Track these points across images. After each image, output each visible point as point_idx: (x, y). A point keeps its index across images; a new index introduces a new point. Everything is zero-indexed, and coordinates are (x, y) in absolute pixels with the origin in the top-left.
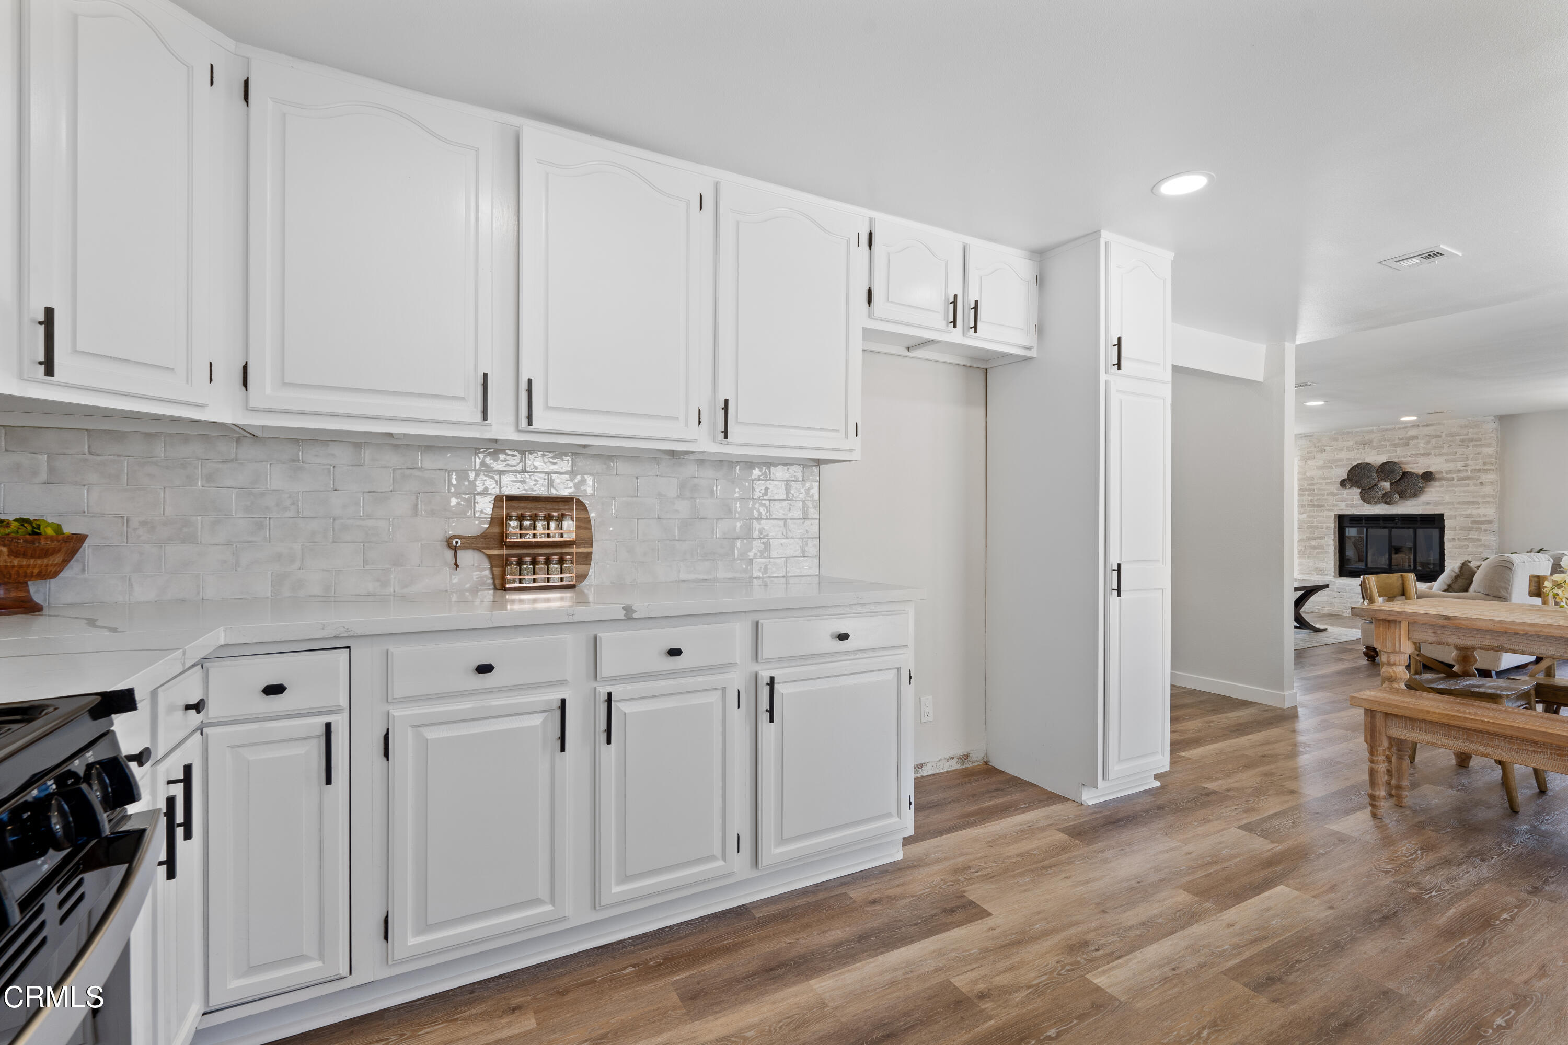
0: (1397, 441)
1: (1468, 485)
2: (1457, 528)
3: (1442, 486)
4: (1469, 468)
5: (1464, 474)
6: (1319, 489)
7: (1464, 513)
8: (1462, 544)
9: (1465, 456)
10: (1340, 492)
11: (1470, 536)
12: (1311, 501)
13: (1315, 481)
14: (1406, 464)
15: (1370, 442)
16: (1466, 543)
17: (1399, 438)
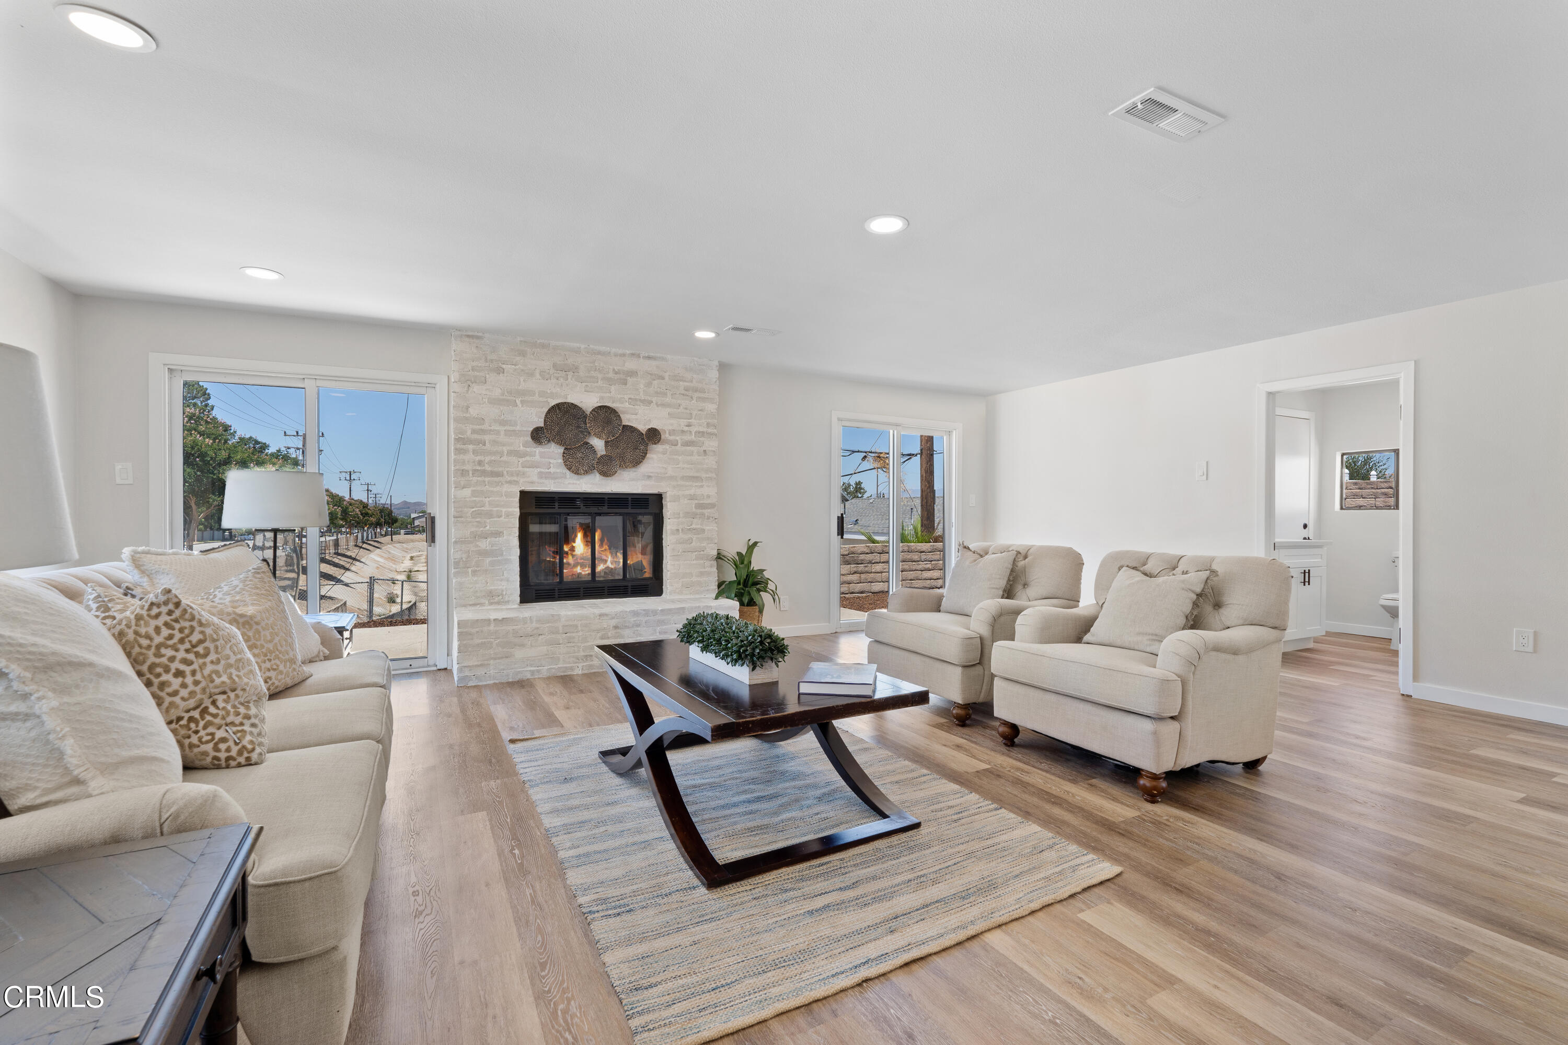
0: (611, 375)
1: (691, 454)
2: (681, 515)
3: (664, 453)
4: (694, 429)
5: (687, 438)
6: (495, 442)
7: (687, 492)
8: (686, 537)
9: (688, 411)
10: (528, 449)
11: (694, 526)
12: (480, 463)
13: (485, 427)
14: (624, 413)
15: (575, 369)
16: (690, 536)
17: (614, 370)
